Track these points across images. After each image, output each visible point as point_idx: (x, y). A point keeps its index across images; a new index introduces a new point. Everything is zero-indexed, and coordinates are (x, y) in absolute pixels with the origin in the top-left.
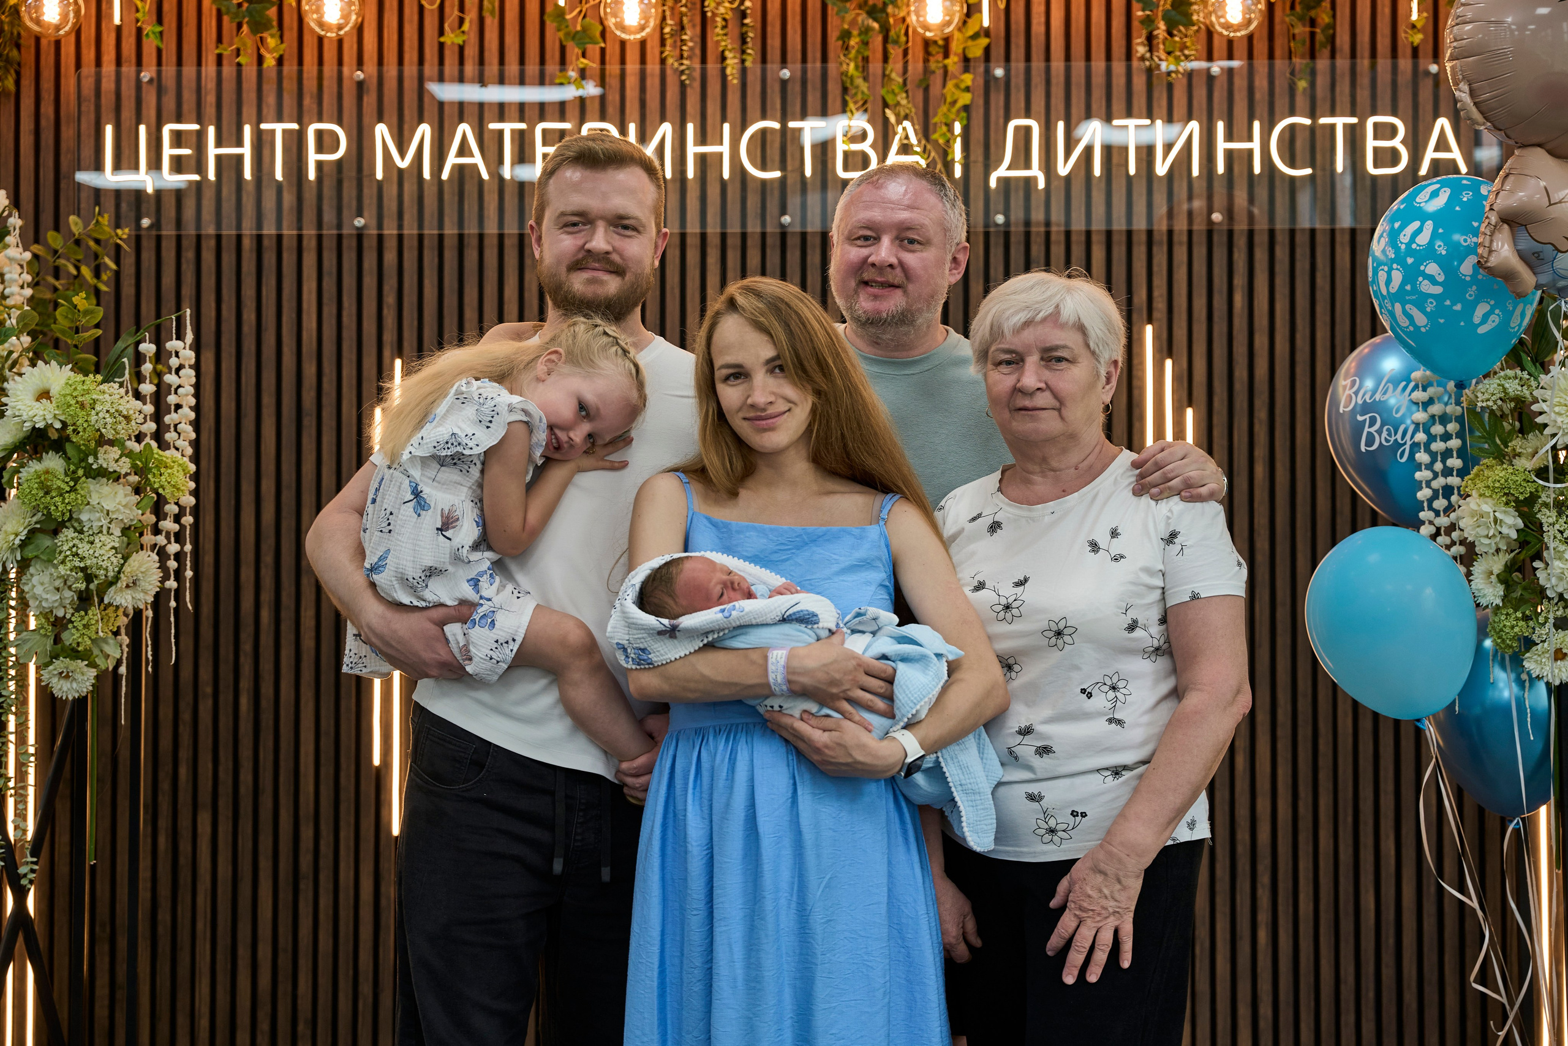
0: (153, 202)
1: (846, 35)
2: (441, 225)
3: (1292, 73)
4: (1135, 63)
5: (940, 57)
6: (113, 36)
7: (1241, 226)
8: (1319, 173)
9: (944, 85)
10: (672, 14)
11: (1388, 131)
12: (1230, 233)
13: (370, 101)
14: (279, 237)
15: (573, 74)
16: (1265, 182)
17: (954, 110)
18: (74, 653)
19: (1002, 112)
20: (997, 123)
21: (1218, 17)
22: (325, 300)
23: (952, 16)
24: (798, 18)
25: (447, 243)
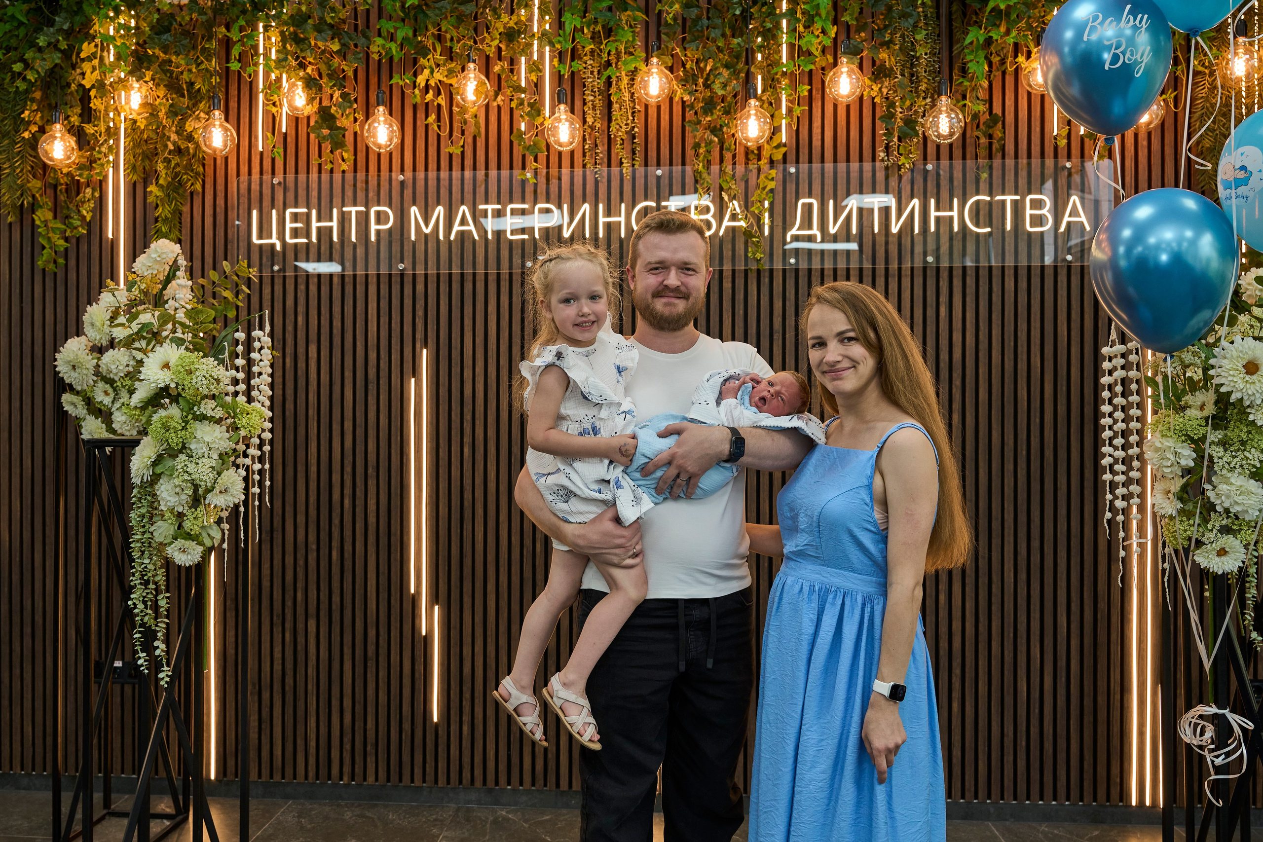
0: (281, 255)
1: (697, 146)
2: (450, 268)
3: (978, 169)
4: (878, 164)
5: (755, 161)
6: (258, 157)
7: (945, 264)
8: (995, 231)
9: (758, 178)
10: (590, 138)
11: (1038, 205)
12: (938, 269)
13: (408, 193)
14: (355, 276)
15: (529, 175)
16: (960, 236)
17: (764, 192)
18: (189, 536)
19: (794, 195)
20: (791, 202)
21: (933, 132)
22: (382, 314)
23: (763, 132)
24: (667, 139)
25: (454, 278)
